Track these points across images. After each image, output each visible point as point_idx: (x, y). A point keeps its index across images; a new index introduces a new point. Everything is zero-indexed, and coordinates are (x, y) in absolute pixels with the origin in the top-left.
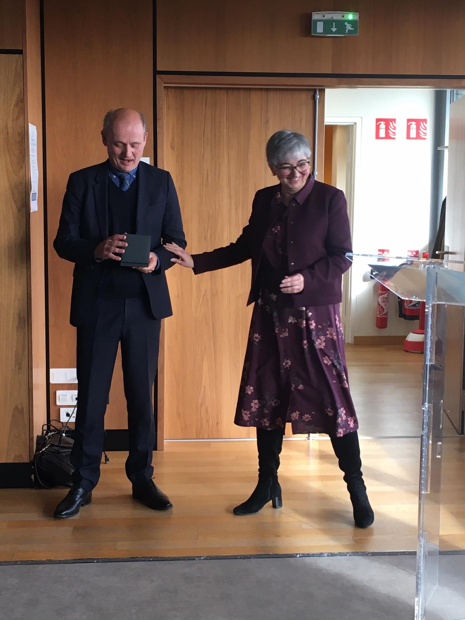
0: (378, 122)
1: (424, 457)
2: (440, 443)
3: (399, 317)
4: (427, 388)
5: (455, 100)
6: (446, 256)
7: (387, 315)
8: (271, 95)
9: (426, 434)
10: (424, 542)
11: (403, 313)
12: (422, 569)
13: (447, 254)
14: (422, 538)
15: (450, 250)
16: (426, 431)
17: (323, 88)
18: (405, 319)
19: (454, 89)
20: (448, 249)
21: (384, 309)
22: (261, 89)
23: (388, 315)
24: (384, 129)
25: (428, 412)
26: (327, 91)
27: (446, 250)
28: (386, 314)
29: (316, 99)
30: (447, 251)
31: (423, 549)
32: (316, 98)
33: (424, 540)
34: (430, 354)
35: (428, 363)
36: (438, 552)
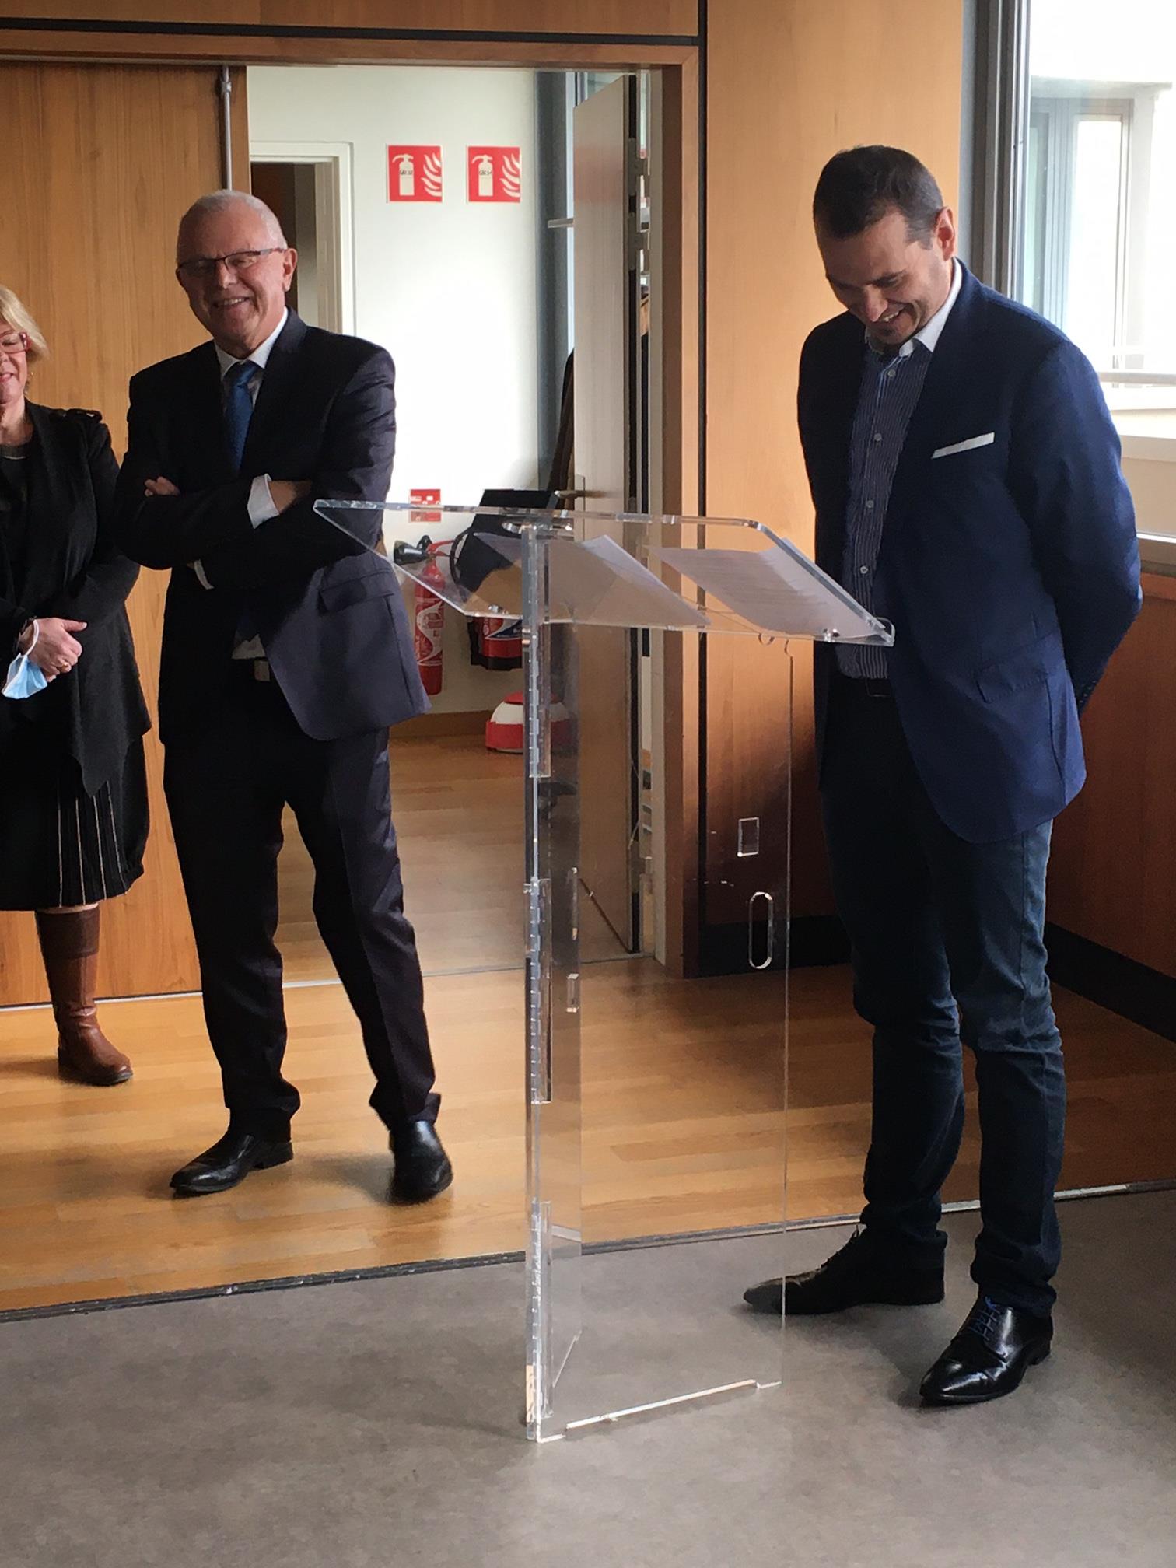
0: (395, 156)
1: (533, 1013)
2: (574, 976)
3: (472, 663)
4: (536, 840)
5: (586, 98)
6: (578, 501)
7: (440, 659)
8: (103, 80)
9: (538, 954)
10: (543, 1224)
11: (480, 652)
12: (539, 1293)
13: (580, 496)
14: (536, 1217)
15: (588, 488)
16: (536, 948)
17: (240, 63)
18: (487, 668)
19: (583, 70)
20: (582, 483)
21: (433, 643)
22: (74, 66)
23: (443, 660)
24: (410, 173)
25: (539, 899)
26: (251, 71)
27: (578, 486)
28: (438, 657)
29: (224, 94)
30: (582, 489)
31: (539, 1242)
32: (224, 91)
33: (543, 1219)
34: (538, 752)
35: (535, 775)
36: (580, 1248)
